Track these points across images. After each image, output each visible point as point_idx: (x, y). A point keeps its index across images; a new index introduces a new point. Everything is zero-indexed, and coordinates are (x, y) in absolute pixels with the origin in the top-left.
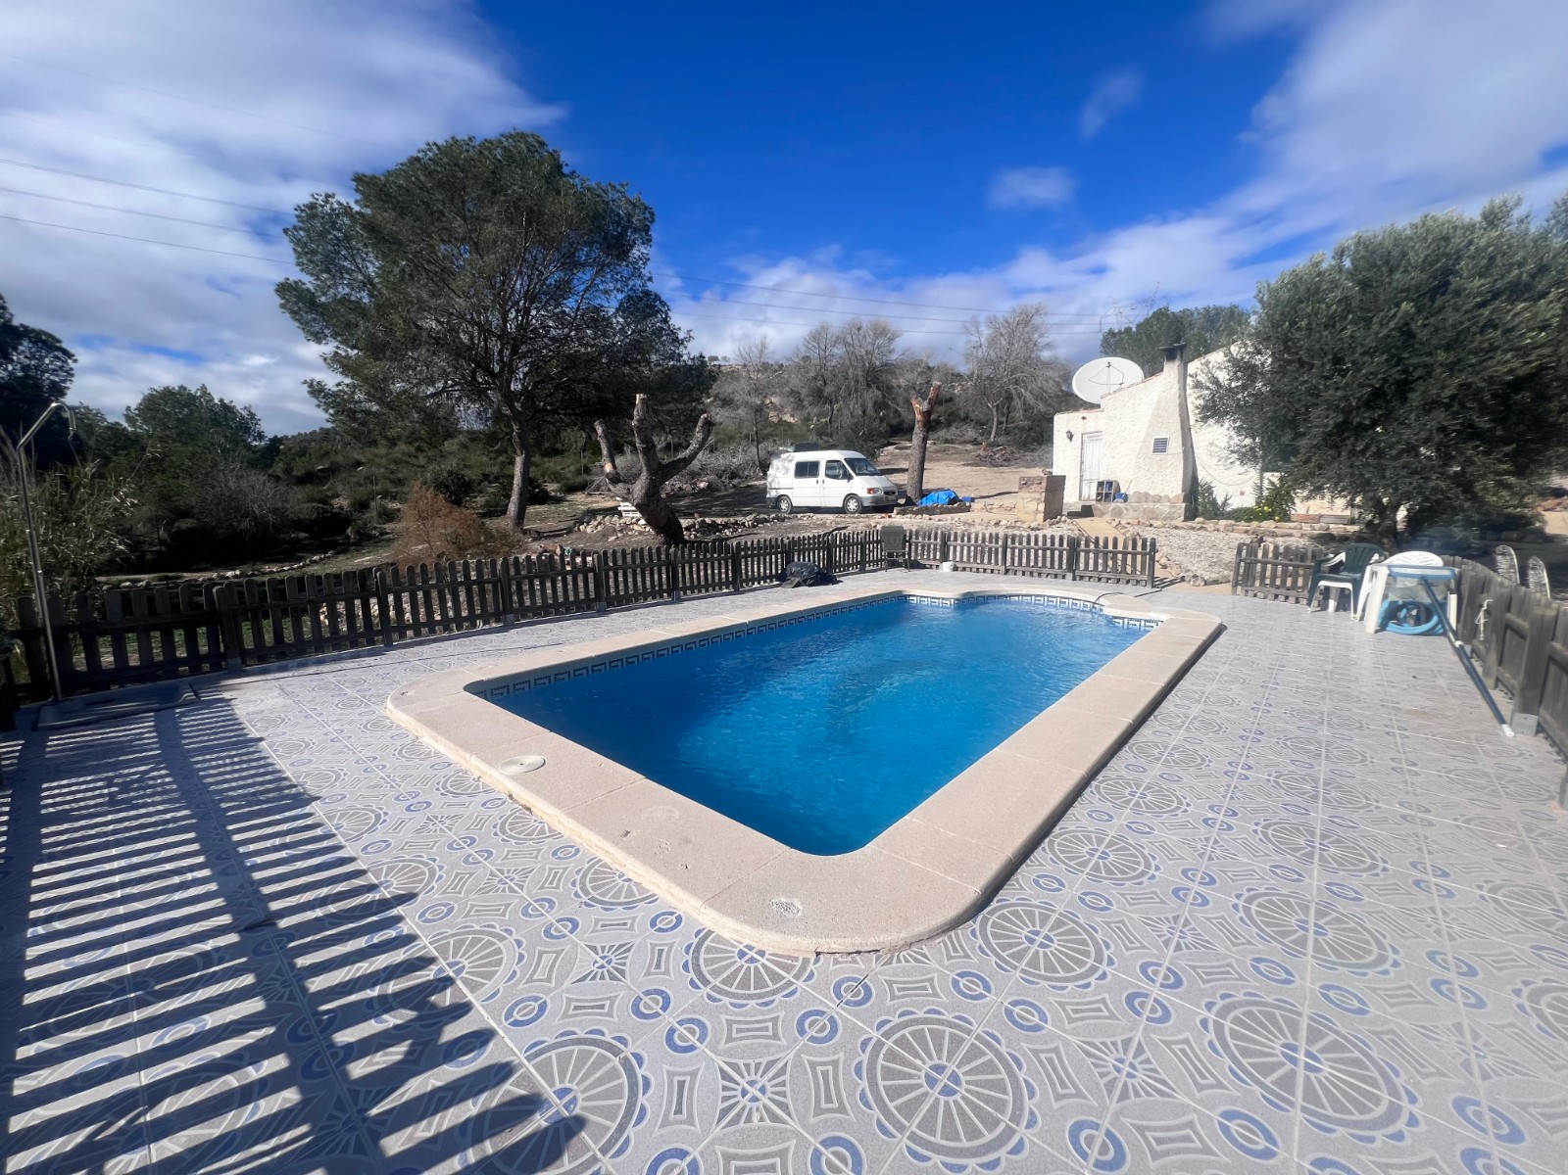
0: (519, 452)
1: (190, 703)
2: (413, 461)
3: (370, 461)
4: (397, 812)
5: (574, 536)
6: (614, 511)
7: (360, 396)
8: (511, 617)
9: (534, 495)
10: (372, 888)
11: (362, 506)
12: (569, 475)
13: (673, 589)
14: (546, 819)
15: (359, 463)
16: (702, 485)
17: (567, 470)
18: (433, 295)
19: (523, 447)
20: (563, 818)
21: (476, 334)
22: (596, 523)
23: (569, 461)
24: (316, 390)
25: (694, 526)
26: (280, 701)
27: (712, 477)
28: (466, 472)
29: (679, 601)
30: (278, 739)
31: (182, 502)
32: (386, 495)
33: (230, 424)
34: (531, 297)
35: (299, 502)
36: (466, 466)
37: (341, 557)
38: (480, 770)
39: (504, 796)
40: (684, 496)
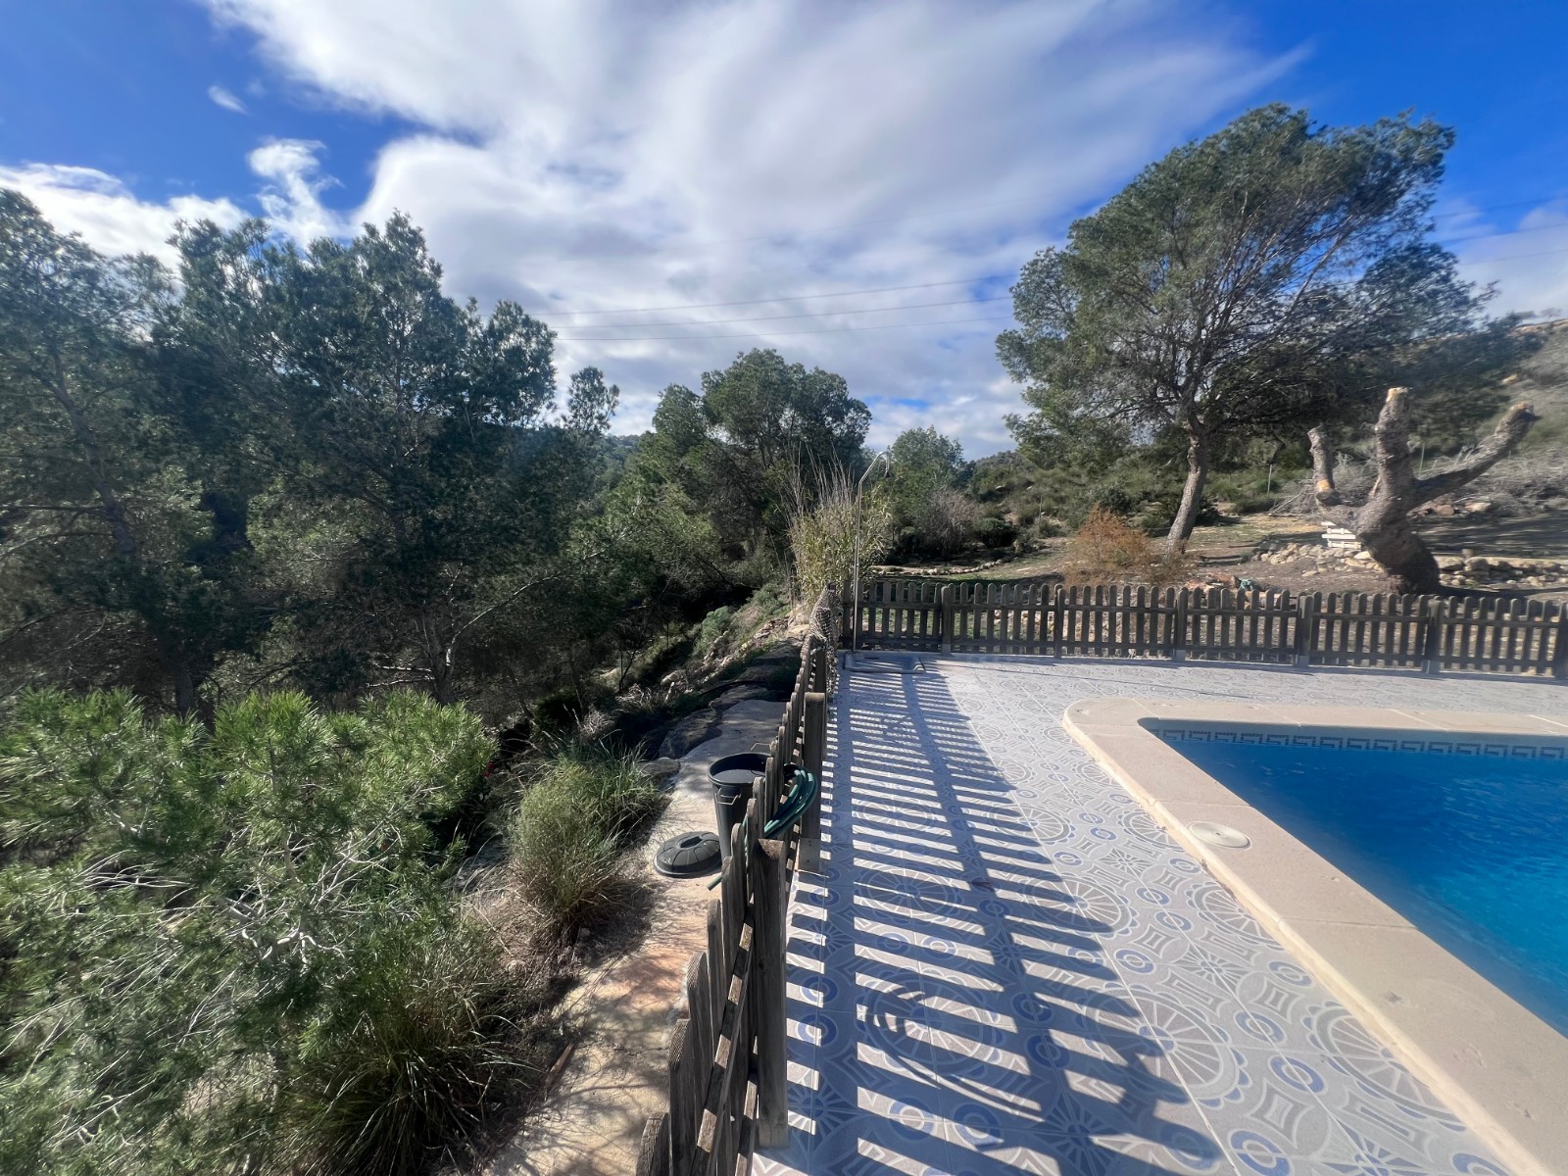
0: (1193, 468)
1: (921, 673)
2: (1076, 480)
3: (1039, 481)
4: (1082, 831)
5: (1251, 566)
6: (1315, 539)
7: (1046, 423)
8: (1180, 652)
9: (1202, 516)
10: (1068, 899)
11: (1027, 521)
12: (1248, 493)
13: (1427, 657)
14: (1255, 914)
15: (1029, 483)
16: (1476, 507)
17: (1245, 487)
18: (1129, 316)
19: (1199, 462)
20: (1282, 925)
21: (1164, 348)
22: (1285, 552)
23: (1249, 477)
24: (1012, 423)
25: (1461, 567)
26: (977, 688)
27: (1500, 495)
28: (1127, 490)
29: (1435, 674)
30: (981, 723)
31: (909, 514)
32: (1049, 512)
33: (944, 452)
34: (1236, 295)
35: (980, 516)
36: (1128, 485)
37: (1007, 565)
38: (1165, 820)
39: (1198, 864)
40: (1435, 523)
